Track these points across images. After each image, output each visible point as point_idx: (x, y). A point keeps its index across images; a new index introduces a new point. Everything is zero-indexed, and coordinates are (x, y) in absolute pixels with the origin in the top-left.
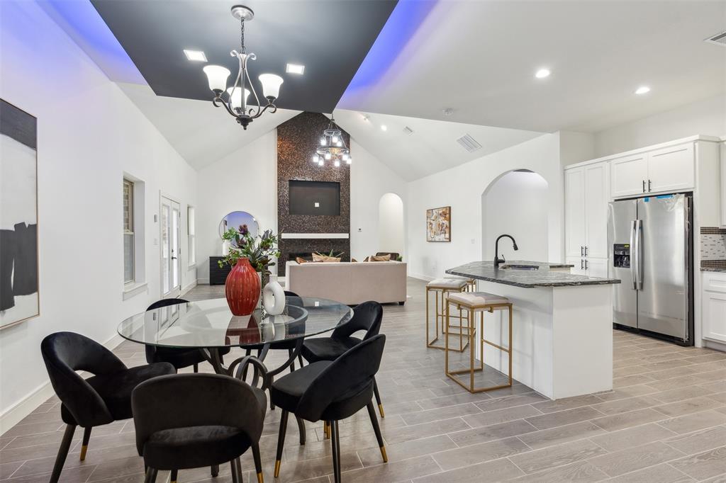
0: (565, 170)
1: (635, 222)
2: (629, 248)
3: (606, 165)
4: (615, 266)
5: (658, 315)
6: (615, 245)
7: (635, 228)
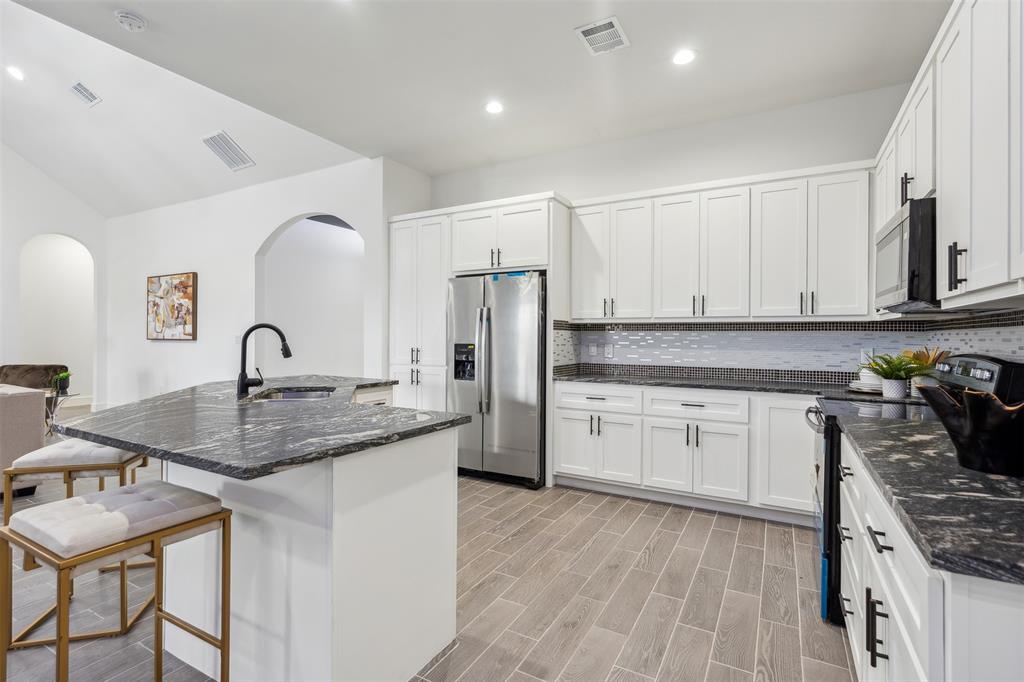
0: (390, 223)
1: (482, 310)
2: (473, 350)
3: (445, 220)
4: (456, 378)
5: (500, 447)
6: (456, 345)
7: (481, 320)
